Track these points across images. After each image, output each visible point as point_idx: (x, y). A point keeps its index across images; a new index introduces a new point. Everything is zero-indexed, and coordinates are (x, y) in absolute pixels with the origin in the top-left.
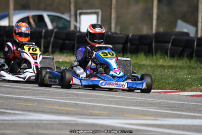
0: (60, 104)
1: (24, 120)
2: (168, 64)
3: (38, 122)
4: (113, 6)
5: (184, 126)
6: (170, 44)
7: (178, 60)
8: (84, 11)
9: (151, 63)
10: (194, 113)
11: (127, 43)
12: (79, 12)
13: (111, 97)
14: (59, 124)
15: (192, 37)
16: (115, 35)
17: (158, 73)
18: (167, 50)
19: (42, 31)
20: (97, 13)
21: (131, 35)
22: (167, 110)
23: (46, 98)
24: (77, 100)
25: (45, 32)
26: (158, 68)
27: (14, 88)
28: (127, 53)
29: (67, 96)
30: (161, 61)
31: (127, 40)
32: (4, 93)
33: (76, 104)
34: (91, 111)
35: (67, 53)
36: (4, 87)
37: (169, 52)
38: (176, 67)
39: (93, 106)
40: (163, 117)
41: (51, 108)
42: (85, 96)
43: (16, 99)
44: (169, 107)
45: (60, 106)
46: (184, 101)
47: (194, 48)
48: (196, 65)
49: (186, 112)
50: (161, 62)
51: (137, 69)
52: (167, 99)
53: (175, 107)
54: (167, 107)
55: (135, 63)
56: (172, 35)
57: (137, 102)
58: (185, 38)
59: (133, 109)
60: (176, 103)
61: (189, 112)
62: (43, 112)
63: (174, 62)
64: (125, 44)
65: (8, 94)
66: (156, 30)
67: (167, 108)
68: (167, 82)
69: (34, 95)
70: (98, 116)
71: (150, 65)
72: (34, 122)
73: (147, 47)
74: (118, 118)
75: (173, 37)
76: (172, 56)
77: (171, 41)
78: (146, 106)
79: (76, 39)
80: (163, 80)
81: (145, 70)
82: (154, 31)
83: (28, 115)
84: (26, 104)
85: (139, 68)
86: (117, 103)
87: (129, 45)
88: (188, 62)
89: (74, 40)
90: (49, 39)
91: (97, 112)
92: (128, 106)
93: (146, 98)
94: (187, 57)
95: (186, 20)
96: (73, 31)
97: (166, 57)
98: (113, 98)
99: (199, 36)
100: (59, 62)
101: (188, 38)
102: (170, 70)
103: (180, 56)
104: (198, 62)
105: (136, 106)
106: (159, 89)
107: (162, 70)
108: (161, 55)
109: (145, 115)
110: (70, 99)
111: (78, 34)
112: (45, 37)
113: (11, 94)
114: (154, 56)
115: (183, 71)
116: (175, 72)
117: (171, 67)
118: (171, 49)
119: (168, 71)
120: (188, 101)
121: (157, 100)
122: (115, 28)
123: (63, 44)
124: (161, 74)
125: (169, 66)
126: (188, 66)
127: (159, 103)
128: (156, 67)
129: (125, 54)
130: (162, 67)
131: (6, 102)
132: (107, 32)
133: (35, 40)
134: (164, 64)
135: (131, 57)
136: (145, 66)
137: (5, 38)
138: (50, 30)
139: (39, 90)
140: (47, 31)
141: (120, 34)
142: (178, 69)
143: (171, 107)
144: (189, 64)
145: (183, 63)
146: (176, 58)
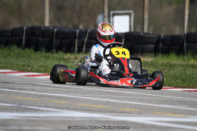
0: (92, 102)
1: (57, 117)
3: (70, 119)
4: (146, 8)
8: (117, 12)
9: (183, 63)
11: (159, 43)
12: (112, 12)
13: (142, 96)
14: (91, 121)
16: (147, 36)
17: (189, 73)
19: (76, 32)
20: (129, 14)
21: (162, 36)
23: (79, 96)
24: (109, 98)
25: (79, 32)
26: (189, 68)
27: (48, 86)
28: (158, 53)
29: (99, 94)
30: (192, 60)
31: (159, 40)
32: (38, 92)
33: (108, 102)
34: (122, 109)
36: (39, 85)
39: (125, 104)
40: (192, 115)
41: (83, 106)
42: (117, 94)
43: (50, 97)
45: (92, 104)
50: (192, 62)
51: (168, 68)
55: (166, 63)
57: (167, 100)
59: (163, 107)
62: (76, 109)
64: (157, 44)
65: (42, 92)
66: (187, 30)
70: (129, 113)
71: (181, 64)
73: (178, 47)
74: (148, 115)
78: (176, 104)
80: (194, 80)
81: (176, 70)
82: (186, 32)
83: (60, 112)
84: (59, 102)
85: (170, 68)
86: (148, 101)
87: (161, 45)
90: (83, 39)
91: (128, 110)
92: (158, 104)
93: (177, 96)
98: (144, 96)
105: (167, 104)
106: (190, 88)
107: (194, 70)
108: (192, 55)
109: (175, 113)
110: (102, 98)
112: (79, 38)
113: (45, 92)
114: (186, 56)
121: (188, 99)
122: (148, 29)
124: (191, 73)
127: (189, 102)
128: (187, 67)
129: (157, 54)
130: (193, 66)
131: (39, 100)
132: (140, 33)
133: (69, 40)
134: (195, 64)
135: (163, 57)
136: (177, 65)
137: (40, 38)
138: (83, 30)
139: (72, 88)
140: (81, 31)
141: (152, 34)
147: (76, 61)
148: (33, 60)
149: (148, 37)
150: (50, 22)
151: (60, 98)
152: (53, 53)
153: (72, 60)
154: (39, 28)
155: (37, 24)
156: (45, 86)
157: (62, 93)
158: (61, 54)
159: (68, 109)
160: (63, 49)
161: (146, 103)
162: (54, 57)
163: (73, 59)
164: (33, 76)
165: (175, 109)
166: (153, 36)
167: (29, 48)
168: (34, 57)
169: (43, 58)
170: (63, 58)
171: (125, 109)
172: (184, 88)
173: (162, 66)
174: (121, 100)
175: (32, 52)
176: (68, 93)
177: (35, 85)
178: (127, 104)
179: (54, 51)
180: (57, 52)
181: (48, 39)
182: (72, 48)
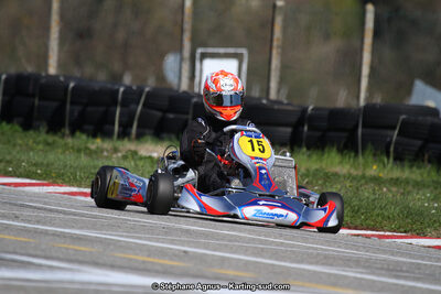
0: (151, 252)
1: (71, 282)
2: (390, 176)
3: (102, 288)
4: (275, 43)
6: (396, 132)
7: (411, 167)
8: (210, 50)
9: (354, 172)
11: (303, 125)
12: (199, 51)
13: (261, 242)
16: (276, 107)
17: (366, 194)
18: (390, 143)
19: (118, 91)
20: (238, 56)
21: (311, 108)
22: (384, 276)
23: (121, 236)
24: (189, 244)
25: (124, 92)
26: (366, 183)
28: (300, 146)
29: (166, 233)
31: (303, 117)
32: (29, 222)
33: (185, 252)
34: (217, 270)
35: (170, 140)
36: (31, 207)
37: (392, 149)
38: (407, 182)
39: (223, 259)
40: (373, 291)
41: (131, 260)
42: (206, 235)
43: (55, 234)
44: (388, 270)
45: (149, 256)
46: (423, 258)
49: (424, 282)
50: (374, 170)
51: (320, 182)
52: (385, 252)
53: (401, 271)
54: (382, 269)
55: (317, 170)
56: (401, 113)
57: (318, 254)
58: (430, 119)
59: (309, 271)
60: (404, 263)
61: (431, 283)
62: (113, 267)
63: (403, 171)
64: (297, 126)
65: (38, 222)
66: (366, 99)
67: (383, 272)
68: (386, 214)
69: (93, 227)
71: (350, 175)
72: (92, 287)
73: (346, 134)
75: (404, 117)
76: (399, 158)
77: (399, 126)
78: (338, 265)
79: (191, 111)
80: (377, 211)
81: (339, 186)
82: (362, 103)
83: (79, 271)
84: (76, 247)
85: (325, 181)
86: (275, 255)
87: (306, 128)
88: (433, 174)
89: (187, 113)
90: (132, 106)
91: (231, 273)
92: (298, 262)
93: (339, 247)
94: (429, 162)
96: (184, 92)
97: (386, 160)
98: (265, 242)
100: (150, 157)
101: (436, 120)
102: (394, 189)
103: (417, 158)
105: (317, 263)
106: (367, 229)
107: (377, 188)
108: (375, 155)
109: (334, 285)
110: (172, 242)
111: (195, 100)
112: (124, 104)
113: (44, 224)
114: (361, 157)
115: (421, 192)
116: (403, 194)
117: (396, 182)
118: (397, 143)
119: (389, 191)
120: (430, 259)
121: (362, 254)
122: (279, 91)
123: (163, 119)
124: (372, 197)
125: (392, 179)
126: (433, 181)
127: (367, 260)
128: (363, 181)
129: (296, 148)
130: (376, 180)
131: (31, 240)
132: (260, 99)
133: (102, 109)
134: (381, 175)
135: (309, 156)
136: (339, 176)
137: (37, 102)
138: (134, 88)
139: (106, 218)
140: (128, 90)
141: (287, 104)
142: (410, 188)
143: (392, 270)
144: (435, 179)
145: (422, 175)
146: (407, 164)
147: (115, 156)
148: (18, 148)
149: (278, 110)
150: (60, 65)
151: (79, 239)
152: (63, 136)
153: (105, 154)
154: (35, 78)
155: (30, 69)
156: (45, 209)
157: (81, 228)
158: (81, 139)
159: (96, 264)
160: (86, 127)
161: (270, 258)
162: (66, 144)
163: (107, 151)
164: (17, 185)
165: (335, 275)
166: (290, 108)
167: (9, 121)
168: (20, 142)
169: (41, 147)
170: (87, 148)
171: (223, 271)
172: (356, 228)
173: (307, 175)
174: (215, 250)
175: (16, 131)
176: (96, 229)
177: (22, 206)
178: (228, 258)
179: (67, 132)
180: (73, 133)
181: (55, 104)
182: (107, 127)
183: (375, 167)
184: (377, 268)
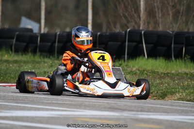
2: (13, 59)
5: (28, 117)
6: (15, 40)
7: (22, 55)
10: (37, 105)
15: (35, 34)
17: (3, 68)
18: (12, 45)
22: (12, 102)
26: (3, 63)
37: (13, 48)
38: (21, 61)
40: (7, 110)
44: (13, 100)
47: (37, 44)
48: (40, 60)
53: (20, 100)
54: (11, 99)
56: (17, 32)
58: (29, 34)
60: (20, 96)
61: (32, 105)
63: (18, 57)
67: (12, 101)
68: (12, 76)
75: (17, 33)
76: (17, 51)
77: (15, 37)
88: (32, 57)
94: (31, 51)
95: (29, 16)
97: (10, 52)
99: (42, 32)
101: (32, 34)
102: (15, 65)
103: (25, 51)
104: (42, 57)
106: (4, 83)
107: (8, 65)
108: (6, 50)
115: (27, 65)
116: (19, 67)
117: (16, 62)
118: (15, 45)
119: (13, 66)
125: (14, 61)
126: (32, 61)
127: (4, 96)
128: (1, 62)
130: (7, 61)
134: (9, 59)
142: (22, 64)
143: (15, 100)
144: (33, 59)
145: (27, 58)
146: (20, 53)
183: (6, 56)
184: (9, 100)
